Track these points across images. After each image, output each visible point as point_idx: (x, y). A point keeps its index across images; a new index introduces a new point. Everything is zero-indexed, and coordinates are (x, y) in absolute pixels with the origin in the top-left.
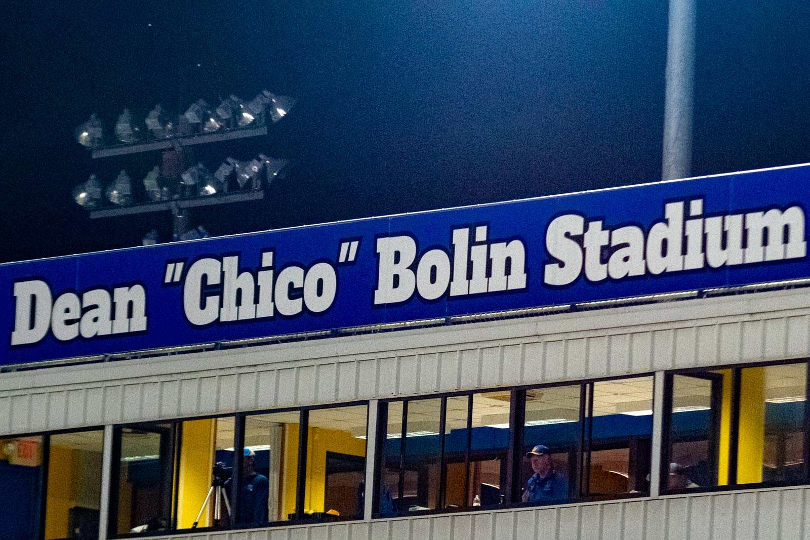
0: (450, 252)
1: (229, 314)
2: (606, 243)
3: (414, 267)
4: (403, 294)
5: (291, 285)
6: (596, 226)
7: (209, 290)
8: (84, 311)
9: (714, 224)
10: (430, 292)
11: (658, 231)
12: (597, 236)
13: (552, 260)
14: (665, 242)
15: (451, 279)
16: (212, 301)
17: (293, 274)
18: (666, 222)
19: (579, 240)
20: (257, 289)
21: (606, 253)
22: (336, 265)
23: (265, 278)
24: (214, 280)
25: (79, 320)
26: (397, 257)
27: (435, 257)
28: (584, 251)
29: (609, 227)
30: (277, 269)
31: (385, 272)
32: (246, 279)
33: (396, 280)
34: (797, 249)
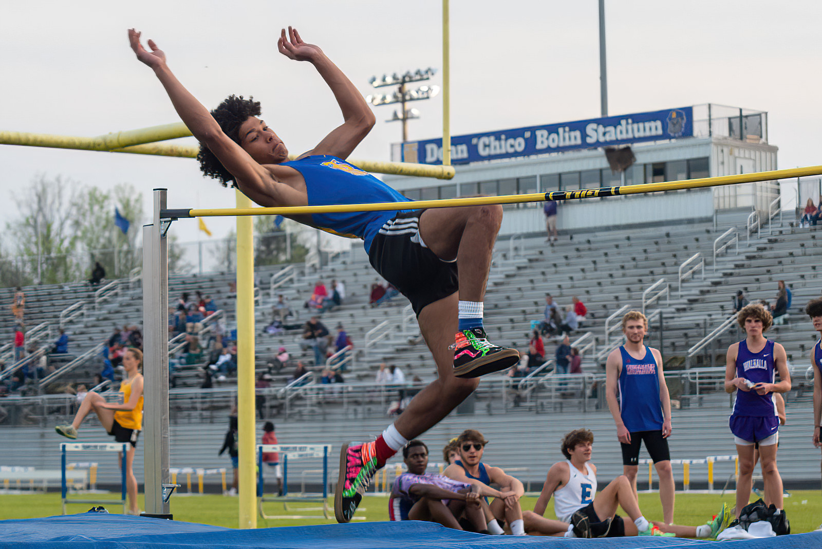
0: (558, 133)
1: (493, 152)
2: (604, 131)
3: (547, 139)
4: (544, 146)
6: (601, 127)
7: (485, 146)
9: (635, 126)
10: (553, 145)
11: (619, 128)
12: (601, 129)
13: (588, 136)
14: (621, 131)
15: (559, 142)
16: (487, 149)
17: (511, 141)
18: (621, 125)
19: (596, 131)
20: (501, 145)
21: (604, 134)
22: (524, 138)
23: (503, 142)
24: (487, 143)
26: (542, 136)
27: (554, 136)
28: (598, 134)
29: (605, 127)
30: (506, 139)
31: (539, 139)
32: (497, 143)
33: (542, 142)
34: (660, 132)
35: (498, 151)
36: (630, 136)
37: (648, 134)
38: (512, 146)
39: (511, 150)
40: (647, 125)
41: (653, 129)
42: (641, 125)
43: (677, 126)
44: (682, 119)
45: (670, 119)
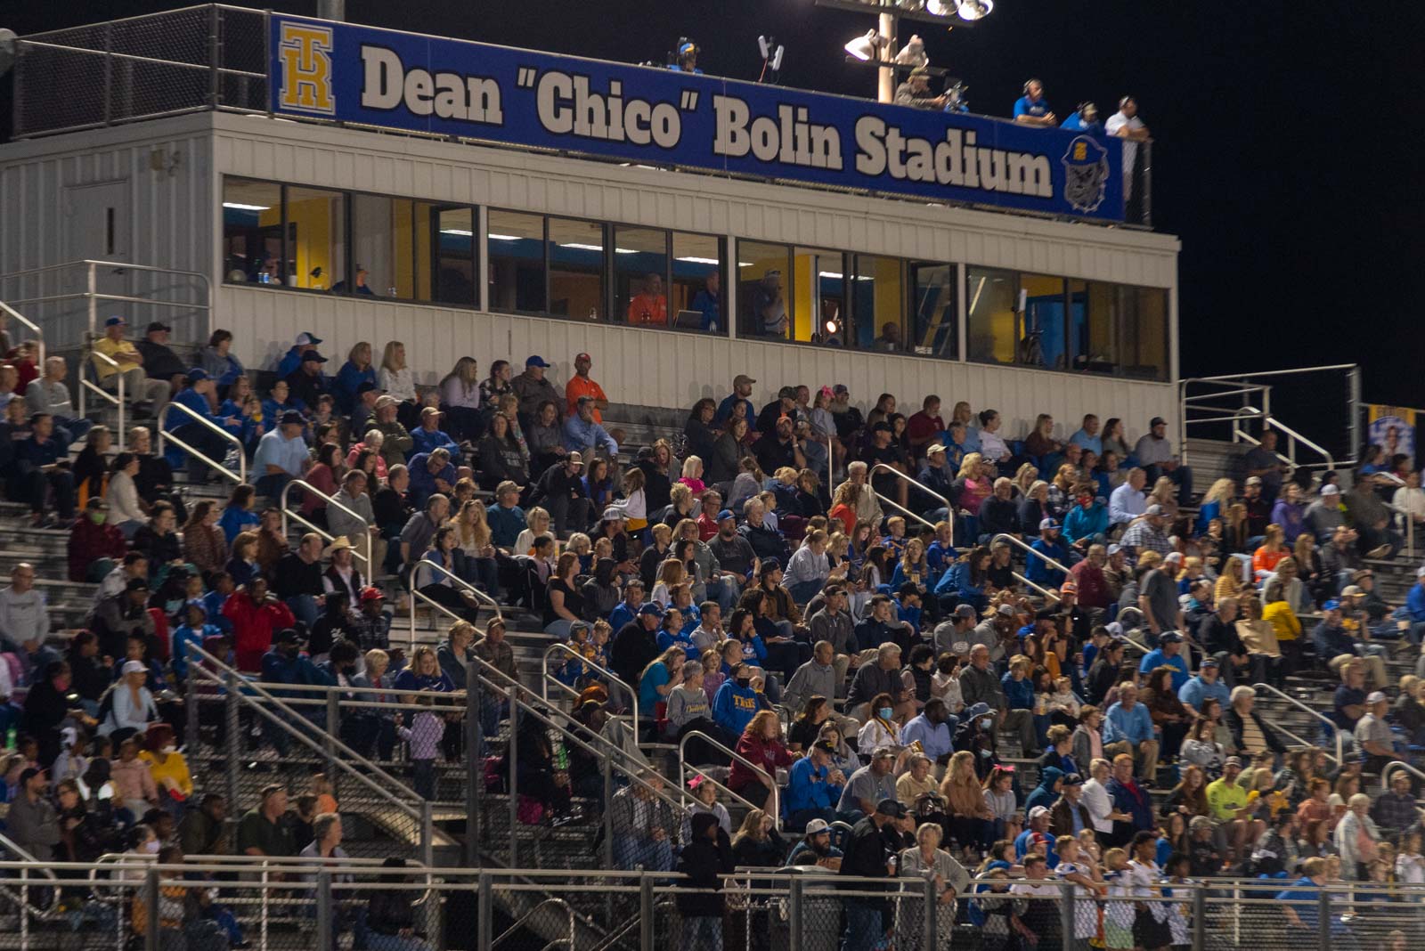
0: (778, 122)
1: (582, 128)
2: (903, 148)
3: (748, 128)
4: (739, 149)
5: (639, 117)
6: (894, 132)
7: (560, 103)
8: (438, 91)
9: (984, 154)
10: (765, 154)
11: (942, 147)
12: (895, 140)
13: (863, 152)
14: (948, 160)
15: (780, 147)
16: (566, 113)
17: (638, 107)
18: (949, 143)
19: (882, 140)
20: (608, 113)
21: (905, 157)
22: (679, 110)
23: (615, 104)
24: (566, 93)
25: (433, 99)
26: (733, 116)
27: (763, 124)
28: (887, 150)
29: (906, 135)
30: (626, 99)
31: (724, 126)
32: (596, 101)
33: (733, 137)
34: (1045, 190)
35: (599, 130)
36: (971, 180)
37: (1015, 186)
38: (643, 125)
39: (641, 137)
40: (1016, 161)
41: (1030, 175)
42: (999, 156)
43: (1087, 185)
44: (1100, 169)
45: (1070, 158)
